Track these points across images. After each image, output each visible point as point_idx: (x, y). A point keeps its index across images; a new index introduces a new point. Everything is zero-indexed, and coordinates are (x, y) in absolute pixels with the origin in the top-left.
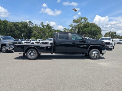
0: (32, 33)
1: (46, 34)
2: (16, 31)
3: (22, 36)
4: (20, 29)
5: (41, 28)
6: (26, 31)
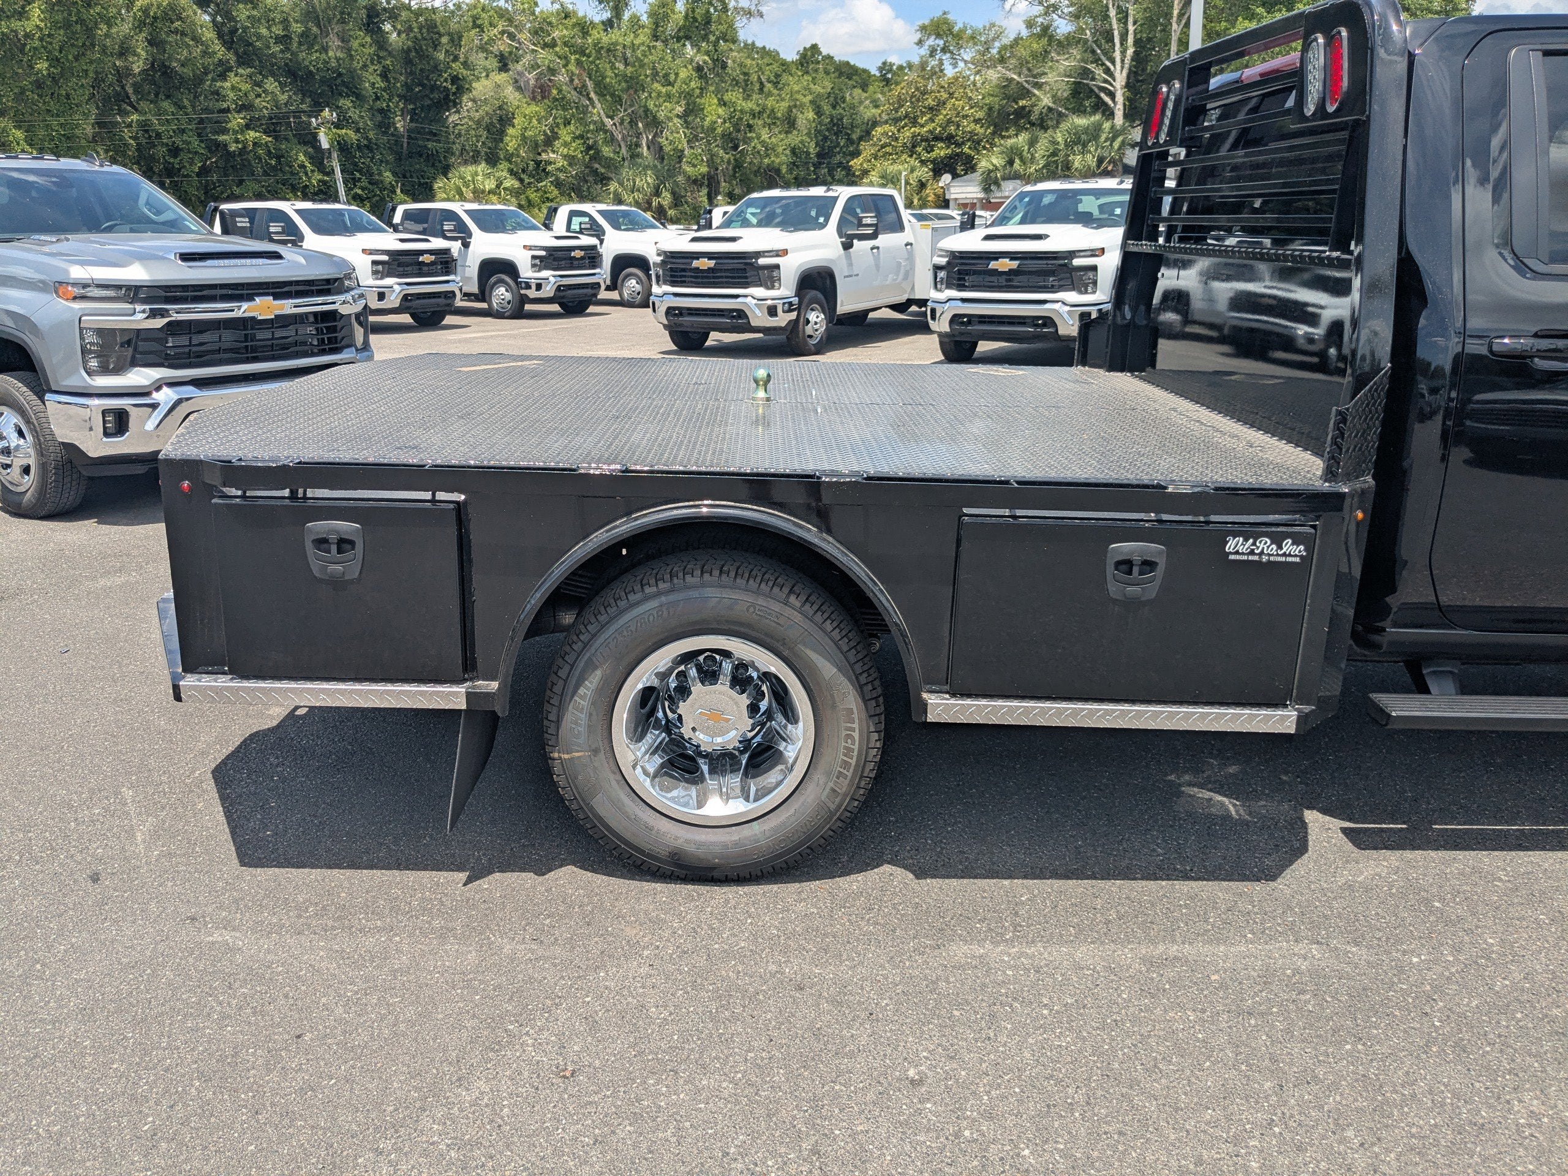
0: (449, 100)
1: (654, 123)
2: (236, 84)
3: (319, 158)
4: (284, 40)
5: (584, 28)
6: (371, 80)
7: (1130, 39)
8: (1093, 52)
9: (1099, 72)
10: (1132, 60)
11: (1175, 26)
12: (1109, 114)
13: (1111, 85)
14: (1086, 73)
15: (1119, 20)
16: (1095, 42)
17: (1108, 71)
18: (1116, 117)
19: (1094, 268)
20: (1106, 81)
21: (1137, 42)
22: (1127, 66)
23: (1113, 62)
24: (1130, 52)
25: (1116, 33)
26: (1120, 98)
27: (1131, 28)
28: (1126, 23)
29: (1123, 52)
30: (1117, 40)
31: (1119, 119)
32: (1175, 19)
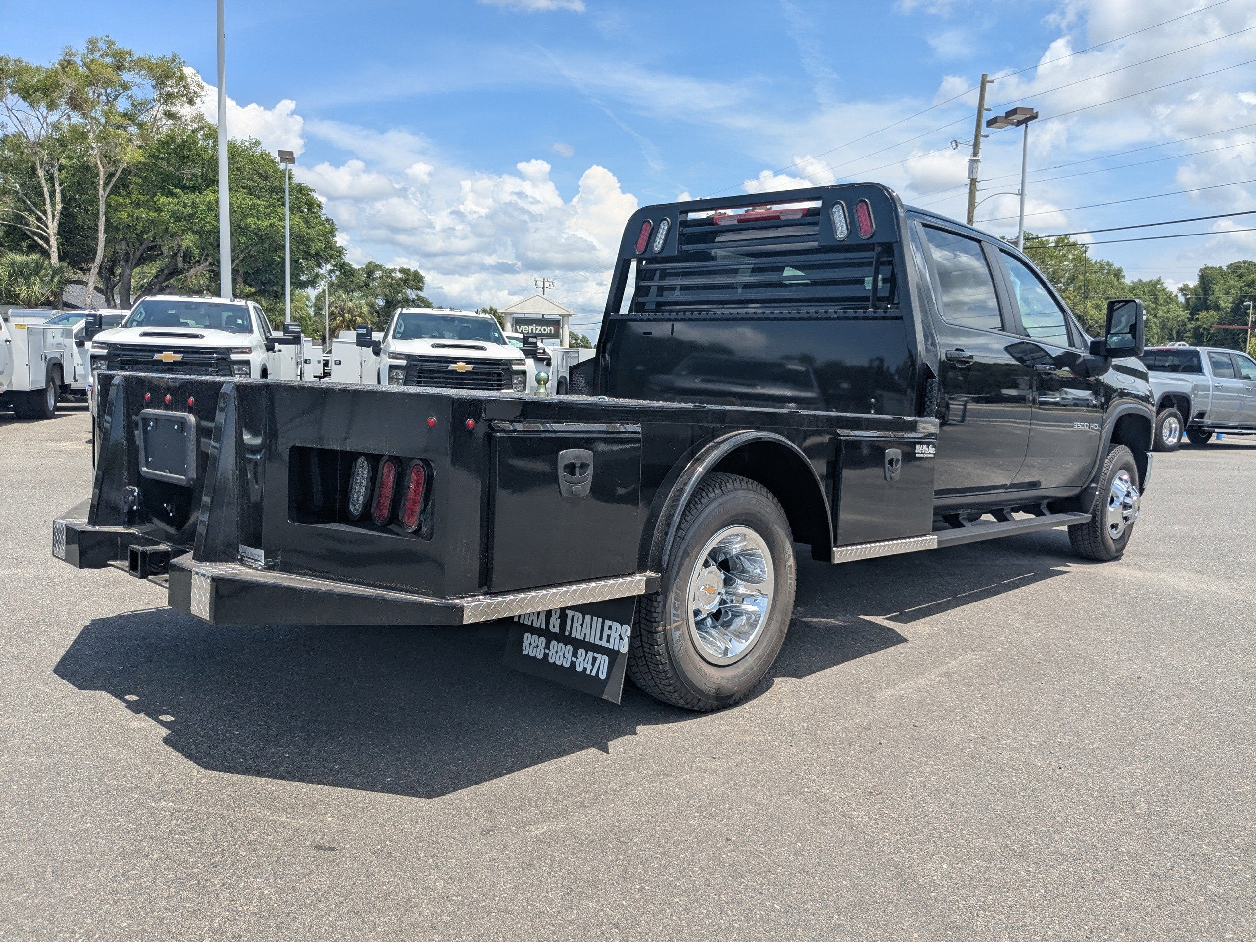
7: (58, 197)
8: (24, 202)
9: (32, 220)
10: (62, 213)
11: (101, 192)
12: (46, 254)
13: (46, 232)
14: (19, 218)
15: (46, 180)
16: (26, 195)
17: (39, 219)
18: (52, 258)
19: (247, 362)
20: (39, 228)
21: (64, 199)
22: (57, 218)
23: (45, 213)
24: (59, 207)
25: (45, 190)
26: (53, 241)
27: (58, 189)
28: (53, 183)
29: (53, 206)
30: (47, 196)
31: (54, 259)
32: (101, 187)
